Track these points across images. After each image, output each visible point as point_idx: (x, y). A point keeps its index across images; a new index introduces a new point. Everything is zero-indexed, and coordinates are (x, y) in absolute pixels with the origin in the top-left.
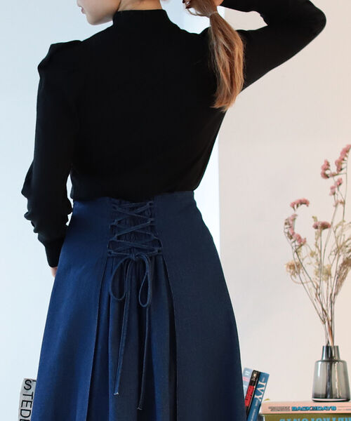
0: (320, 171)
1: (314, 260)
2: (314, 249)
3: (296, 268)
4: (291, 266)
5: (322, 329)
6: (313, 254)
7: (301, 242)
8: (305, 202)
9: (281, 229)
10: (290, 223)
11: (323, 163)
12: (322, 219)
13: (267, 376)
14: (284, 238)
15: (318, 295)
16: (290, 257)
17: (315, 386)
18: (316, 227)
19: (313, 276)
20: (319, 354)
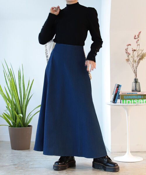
0: (134, 37)
1: (132, 58)
2: (132, 56)
3: (128, 60)
4: (127, 60)
5: (134, 75)
6: (132, 57)
7: (129, 54)
8: (130, 45)
9: (124, 51)
10: (126, 50)
11: (134, 35)
12: (134, 49)
13: (121, 86)
14: (125, 53)
15: (133, 67)
16: (127, 58)
17: (132, 88)
18: (133, 51)
19: (132, 62)
20: (133, 81)
